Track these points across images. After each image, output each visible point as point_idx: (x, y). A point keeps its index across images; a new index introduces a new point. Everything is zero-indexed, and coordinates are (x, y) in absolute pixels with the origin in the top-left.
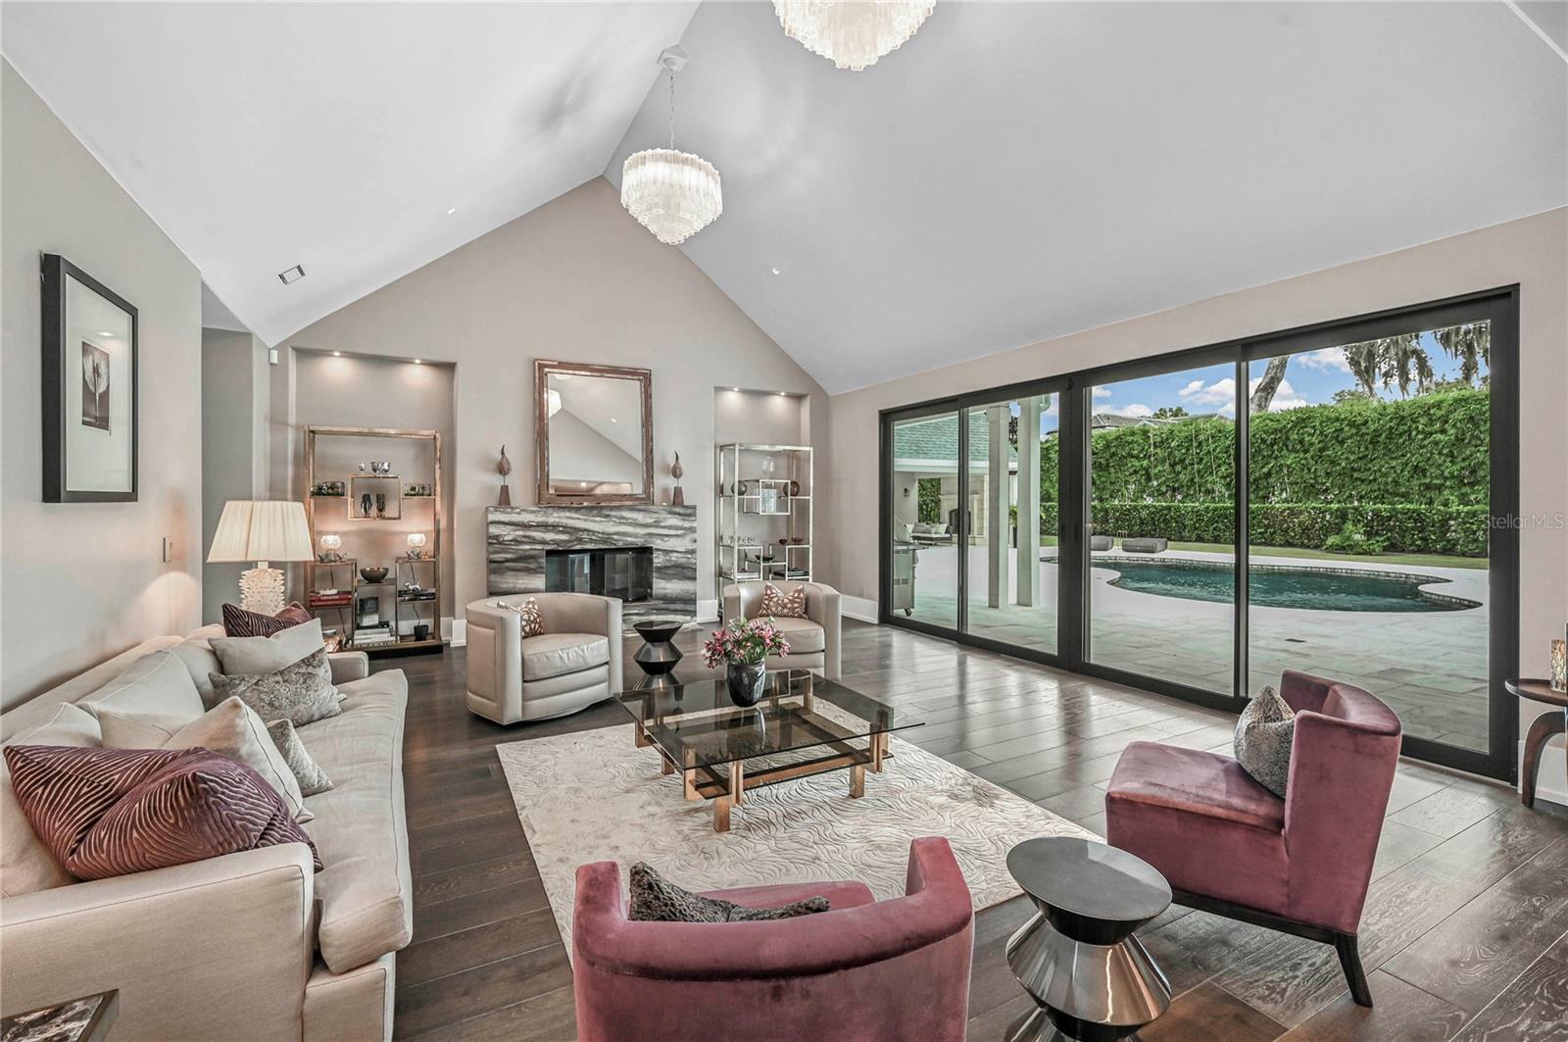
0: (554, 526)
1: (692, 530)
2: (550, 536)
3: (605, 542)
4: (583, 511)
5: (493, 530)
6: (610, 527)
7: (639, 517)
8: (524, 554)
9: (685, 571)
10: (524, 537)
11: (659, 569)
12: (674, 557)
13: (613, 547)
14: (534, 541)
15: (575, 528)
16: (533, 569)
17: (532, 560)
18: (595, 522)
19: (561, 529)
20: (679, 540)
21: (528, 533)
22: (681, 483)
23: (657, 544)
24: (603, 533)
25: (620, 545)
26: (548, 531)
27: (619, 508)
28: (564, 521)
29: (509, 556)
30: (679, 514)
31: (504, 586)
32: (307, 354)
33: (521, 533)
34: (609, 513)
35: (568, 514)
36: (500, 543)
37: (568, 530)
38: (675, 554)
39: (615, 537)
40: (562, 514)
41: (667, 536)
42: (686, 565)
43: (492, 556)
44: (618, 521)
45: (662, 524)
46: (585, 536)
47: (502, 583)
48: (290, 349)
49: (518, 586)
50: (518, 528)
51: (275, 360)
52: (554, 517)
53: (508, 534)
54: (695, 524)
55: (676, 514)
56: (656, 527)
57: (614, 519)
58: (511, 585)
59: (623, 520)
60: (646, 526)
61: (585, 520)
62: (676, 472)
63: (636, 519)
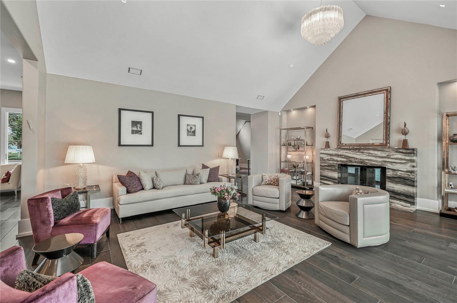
0: (341, 156)
1: (413, 161)
2: (339, 159)
3: (362, 163)
4: (352, 150)
5: (322, 156)
6: (363, 157)
7: (379, 153)
8: (330, 164)
9: (406, 181)
10: (331, 158)
11: (389, 178)
12: (399, 173)
13: (366, 165)
14: (334, 160)
15: (349, 157)
16: (334, 170)
17: (333, 167)
18: (357, 154)
19: (343, 157)
20: (402, 165)
21: (332, 157)
22: (408, 137)
23: (389, 166)
24: (360, 159)
25: (369, 164)
26: (339, 157)
27: (369, 149)
28: (345, 154)
29: (326, 164)
30: (402, 153)
31: (324, 174)
32: (288, 111)
33: (329, 157)
34: (363, 151)
35: (346, 151)
36: (323, 160)
37: (346, 157)
38: (400, 172)
39: (366, 161)
40: (344, 151)
41: (394, 162)
42: (407, 178)
43: (321, 164)
44: (367, 154)
45: (391, 157)
46: (353, 160)
47: (324, 173)
48: (283, 111)
49: (329, 175)
50: (329, 155)
51: (280, 115)
52: (341, 152)
53: (326, 157)
54: (414, 158)
55: (400, 152)
56: (388, 158)
57: (365, 154)
58: (327, 174)
59: (370, 155)
60: (382, 157)
61: (353, 154)
62: (405, 133)
63: (377, 154)
